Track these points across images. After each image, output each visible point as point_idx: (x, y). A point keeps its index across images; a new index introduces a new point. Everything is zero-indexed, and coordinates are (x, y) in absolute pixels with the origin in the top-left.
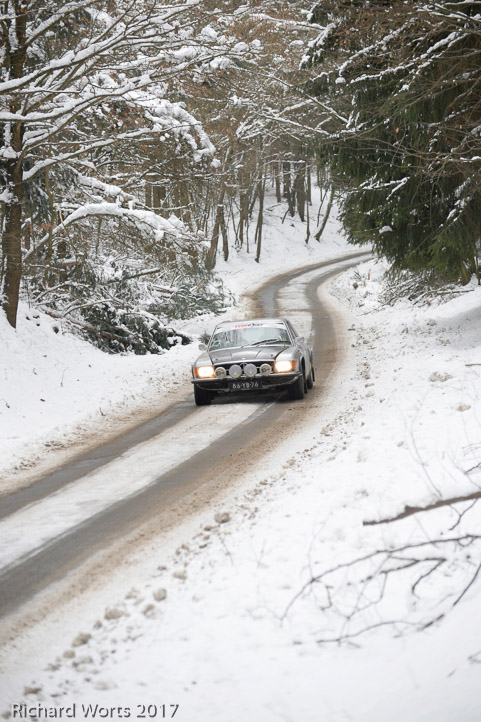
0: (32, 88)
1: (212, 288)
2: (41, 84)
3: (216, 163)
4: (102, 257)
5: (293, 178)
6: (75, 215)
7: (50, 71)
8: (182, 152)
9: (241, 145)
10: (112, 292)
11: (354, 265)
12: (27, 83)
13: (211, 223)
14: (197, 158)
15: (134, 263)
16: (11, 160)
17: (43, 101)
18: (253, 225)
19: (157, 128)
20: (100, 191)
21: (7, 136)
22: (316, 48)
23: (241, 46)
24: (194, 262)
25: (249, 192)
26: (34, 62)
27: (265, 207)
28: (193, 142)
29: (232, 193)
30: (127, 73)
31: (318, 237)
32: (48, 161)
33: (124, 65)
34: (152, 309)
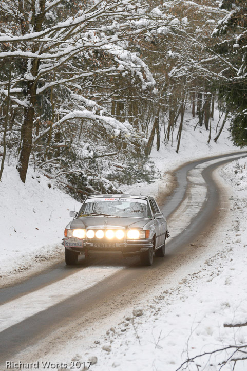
0: (46, 38)
1: (147, 167)
2: (52, 36)
3: (155, 91)
4: (82, 143)
5: (203, 102)
6: (67, 116)
7: (58, 29)
8: (135, 83)
9: (172, 80)
10: (86, 165)
11: (236, 159)
12: (43, 35)
13: (150, 127)
14: (144, 87)
15: (101, 148)
16: (30, 81)
17: (52, 47)
18: (176, 130)
19: (121, 67)
20: (83, 103)
21: (29, 66)
22: (222, 24)
23: (176, 21)
24: (138, 150)
25: (176, 110)
26: (50, 22)
27: (185, 119)
28: (142, 77)
29: (164, 110)
30: (106, 32)
31: (216, 140)
32: (53, 83)
33: (103, 28)
34: (110, 178)
